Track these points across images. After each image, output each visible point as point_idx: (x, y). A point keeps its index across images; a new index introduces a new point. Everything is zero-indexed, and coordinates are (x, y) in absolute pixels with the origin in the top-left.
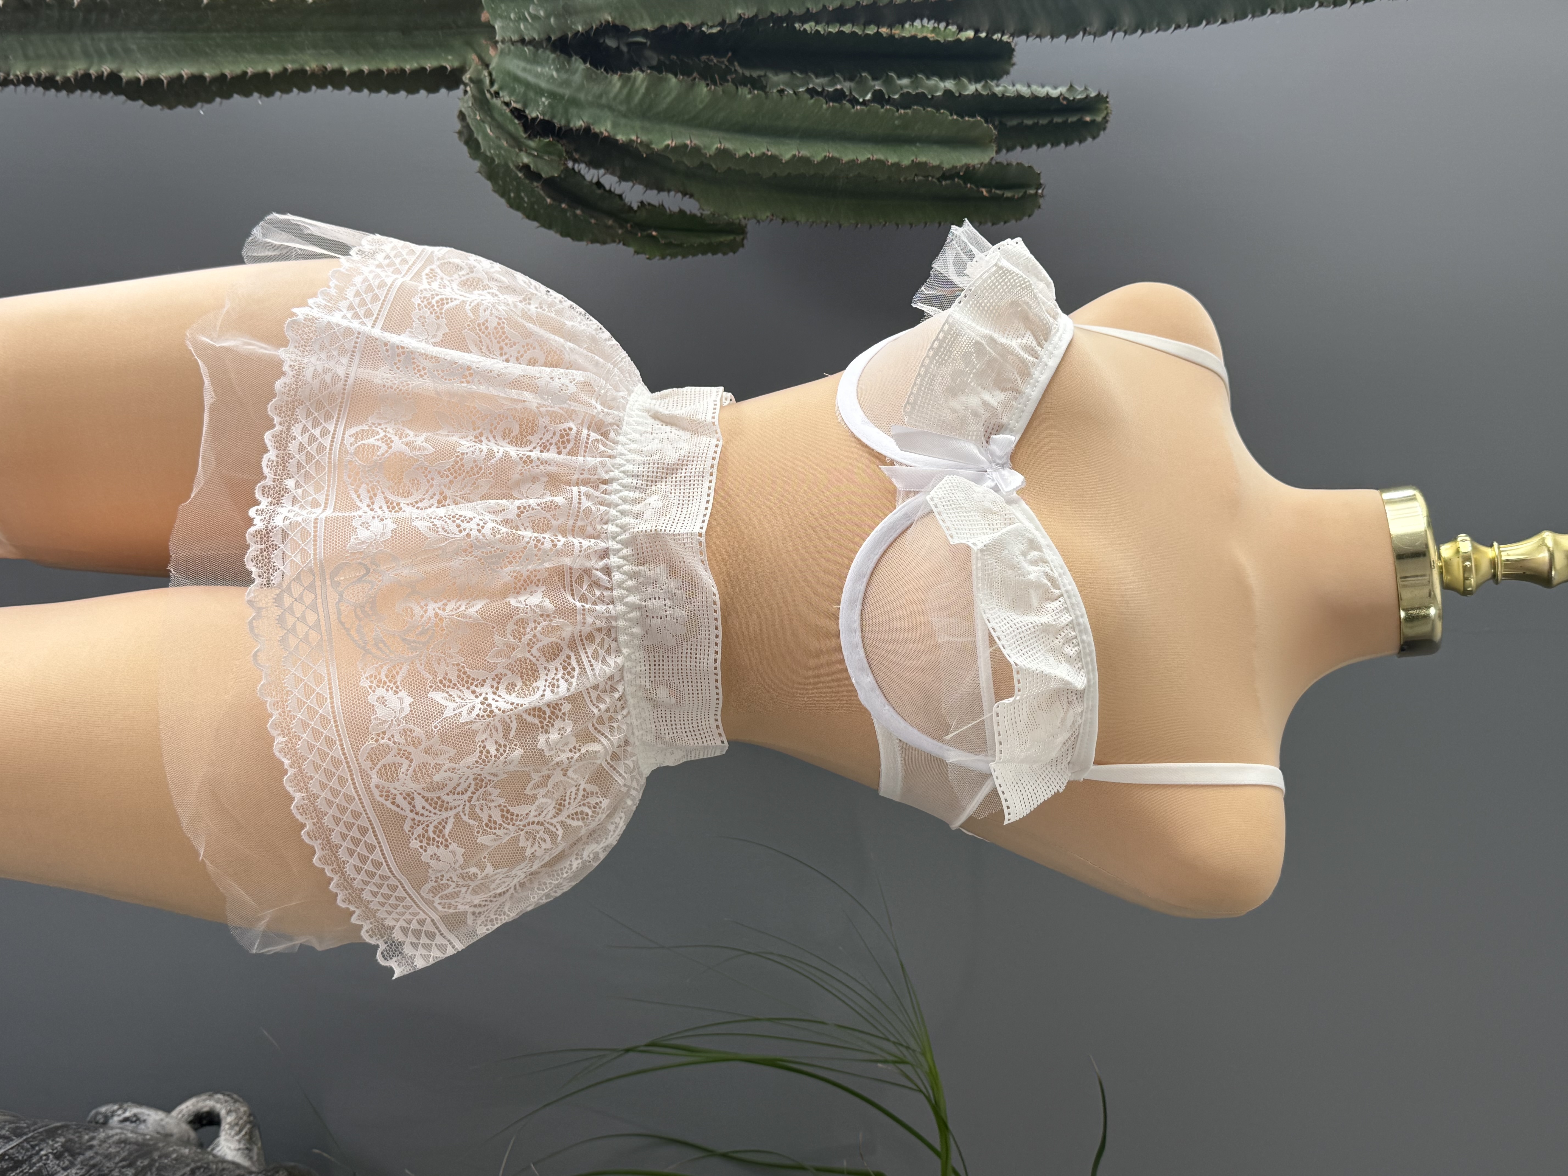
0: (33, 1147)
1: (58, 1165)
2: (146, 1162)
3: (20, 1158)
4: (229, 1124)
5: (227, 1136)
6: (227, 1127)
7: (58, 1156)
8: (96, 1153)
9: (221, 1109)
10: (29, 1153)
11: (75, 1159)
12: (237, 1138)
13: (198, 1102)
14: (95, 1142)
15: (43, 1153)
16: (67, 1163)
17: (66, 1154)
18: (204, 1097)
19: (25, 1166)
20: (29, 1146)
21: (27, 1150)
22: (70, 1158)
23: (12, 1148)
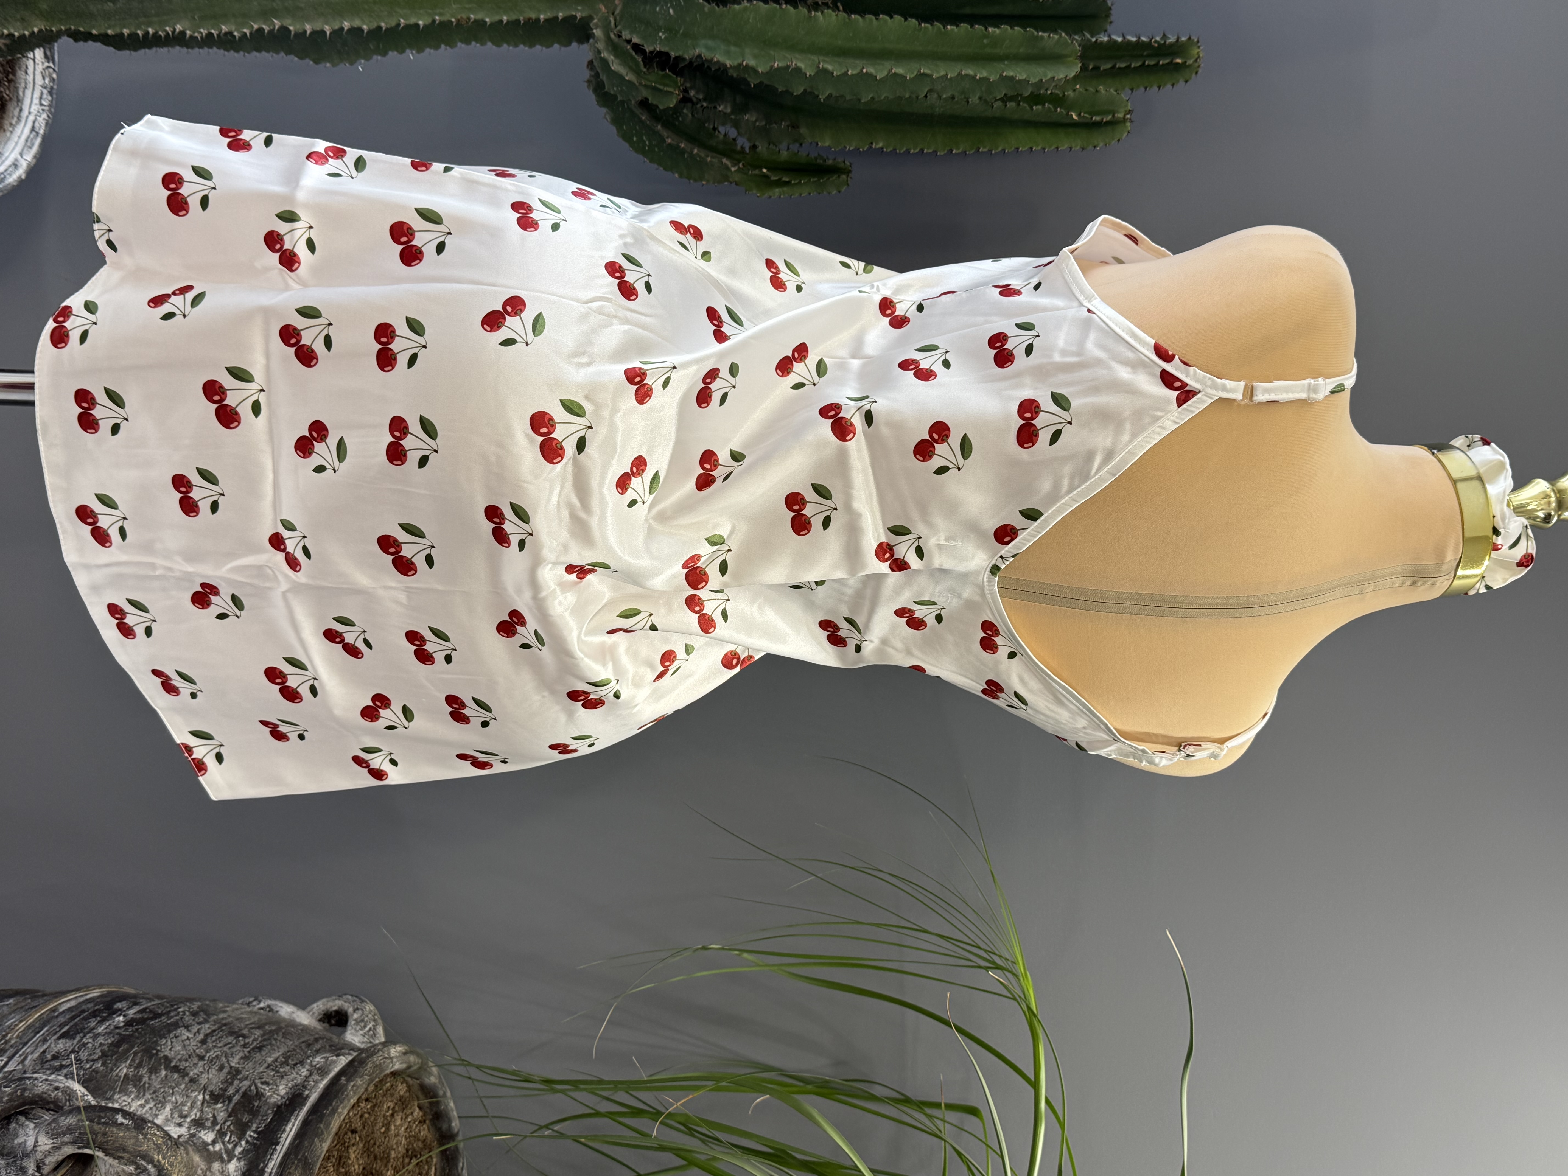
0: (172, 1006)
1: (194, 1020)
2: (273, 1028)
3: (160, 1012)
4: (355, 1020)
5: (353, 1031)
6: (353, 1022)
7: (194, 1014)
8: (229, 1016)
9: (349, 1007)
10: (168, 1009)
11: (209, 1018)
12: (362, 1032)
13: (328, 1001)
14: (228, 1009)
15: (180, 1010)
16: (201, 1019)
17: (202, 1013)
18: (334, 998)
19: (163, 1018)
20: (168, 1005)
21: (167, 1007)
22: (205, 1016)
23: (153, 1005)
